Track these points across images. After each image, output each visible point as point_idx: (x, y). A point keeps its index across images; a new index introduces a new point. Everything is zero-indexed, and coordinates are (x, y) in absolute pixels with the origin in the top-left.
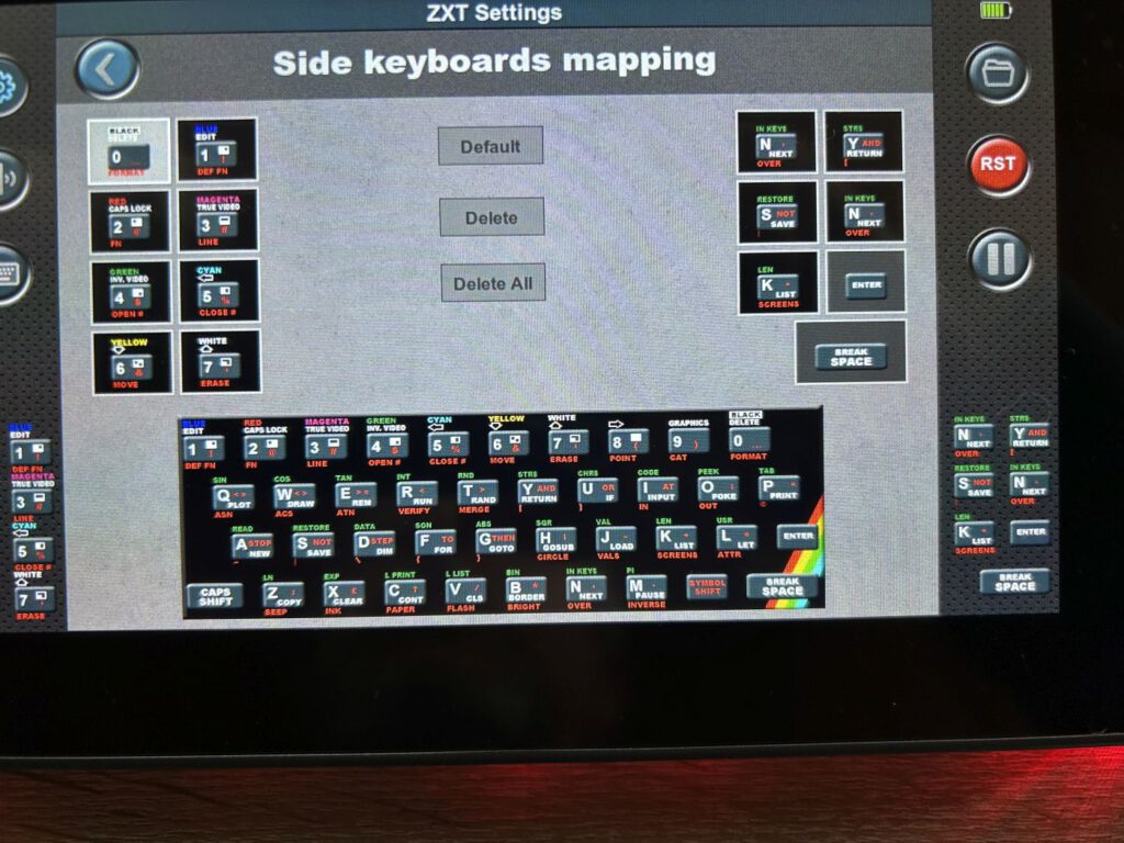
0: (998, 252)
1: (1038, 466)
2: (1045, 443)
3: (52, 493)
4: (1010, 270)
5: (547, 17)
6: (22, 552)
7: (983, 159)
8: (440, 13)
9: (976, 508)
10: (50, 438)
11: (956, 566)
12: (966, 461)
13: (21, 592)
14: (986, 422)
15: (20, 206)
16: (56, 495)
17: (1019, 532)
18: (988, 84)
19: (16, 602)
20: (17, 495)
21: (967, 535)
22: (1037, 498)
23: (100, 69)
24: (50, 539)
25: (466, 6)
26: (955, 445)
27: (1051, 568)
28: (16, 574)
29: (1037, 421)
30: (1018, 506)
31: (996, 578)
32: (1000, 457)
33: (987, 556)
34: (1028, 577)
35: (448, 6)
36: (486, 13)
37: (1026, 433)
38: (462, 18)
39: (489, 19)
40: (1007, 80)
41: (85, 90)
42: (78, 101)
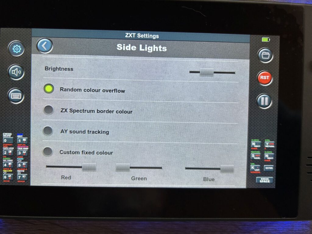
0: (264, 99)
1: (271, 152)
2: (273, 146)
3: (28, 151)
4: (266, 104)
5: (155, 37)
6: (19, 165)
7: (261, 76)
8: (129, 35)
9: (256, 162)
10: (28, 137)
11: (251, 176)
12: (254, 150)
13: (19, 175)
14: (259, 141)
15: (22, 79)
16: (29, 152)
17: (266, 168)
18: (263, 58)
19: (18, 178)
20: (19, 151)
21: (253, 168)
22: (271, 160)
23: (43, 46)
24: (27, 162)
25: (135, 34)
26: (251, 146)
27: (273, 177)
28: (18, 171)
29: (272, 141)
30: (266, 162)
31: (260, 179)
32: (262, 150)
33: (258, 174)
34: (268, 179)
35: (131, 34)
36: (140, 36)
37: (269, 144)
38: (134, 37)
39: (141, 37)
40: (268, 57)
41: (39, 51)
42: (37, 54)
